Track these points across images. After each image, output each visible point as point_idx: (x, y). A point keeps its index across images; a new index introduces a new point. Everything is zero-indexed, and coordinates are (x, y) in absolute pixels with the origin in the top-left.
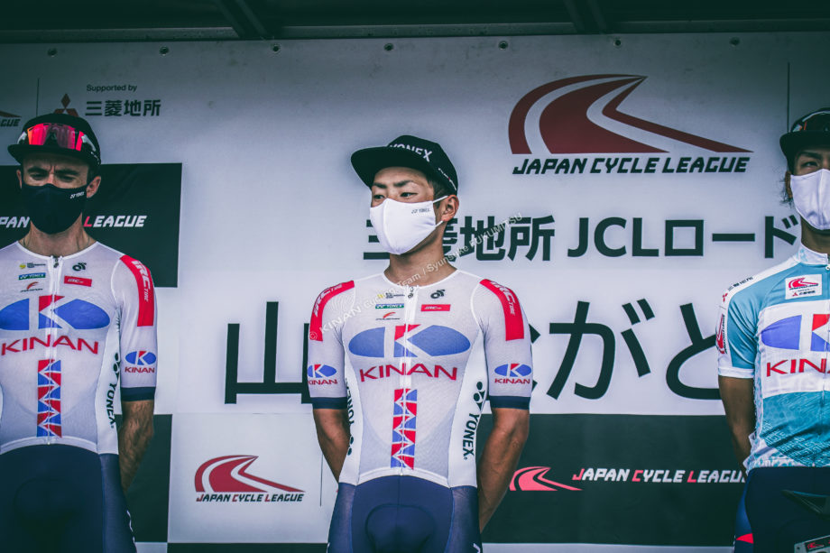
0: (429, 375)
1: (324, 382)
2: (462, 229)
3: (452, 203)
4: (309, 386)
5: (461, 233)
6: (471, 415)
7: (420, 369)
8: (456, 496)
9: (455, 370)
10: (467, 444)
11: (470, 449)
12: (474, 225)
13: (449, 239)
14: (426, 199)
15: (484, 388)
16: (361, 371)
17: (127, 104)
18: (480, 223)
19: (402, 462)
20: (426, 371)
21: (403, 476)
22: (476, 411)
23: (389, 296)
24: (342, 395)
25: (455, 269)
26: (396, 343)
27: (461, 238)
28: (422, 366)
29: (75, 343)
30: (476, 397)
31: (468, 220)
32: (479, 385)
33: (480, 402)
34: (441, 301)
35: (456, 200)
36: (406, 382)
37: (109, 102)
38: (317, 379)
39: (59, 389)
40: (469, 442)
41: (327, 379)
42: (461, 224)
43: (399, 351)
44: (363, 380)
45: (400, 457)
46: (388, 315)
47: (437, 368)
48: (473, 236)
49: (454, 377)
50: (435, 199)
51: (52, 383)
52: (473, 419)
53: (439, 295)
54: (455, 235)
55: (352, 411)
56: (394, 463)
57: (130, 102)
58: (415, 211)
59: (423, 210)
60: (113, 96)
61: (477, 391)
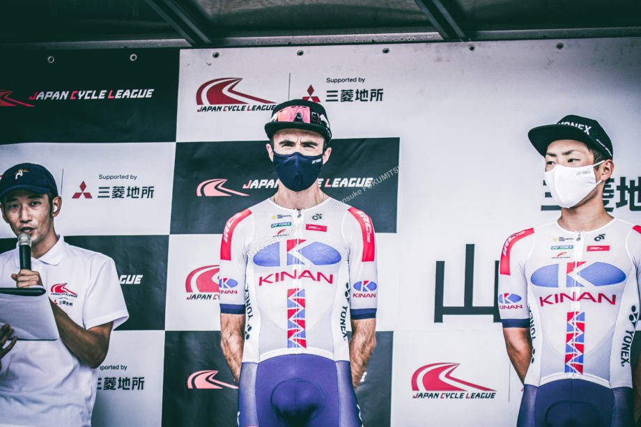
0: (594, 301)
1: (512, 307)
2: (618, 187)
3: (609, 166)
4: (500, 309)
5: (617, 189)
6: (627, 332)
7: (586, 296)
8: (616, 395)
9: (614, 297)
10: (624, 354)
11: (626, 358)
12: (628, 184)
13: (608, 194)
14: (587, 163)
15: (637, 310)
16: (541, 298)
17: (357, 92)
18: (632, 182)
19: (574, 368)
20: (592, 298)
21: (575, 380)
22: (631, 328)
23: (562, 239)
24: (526, 317)
25: (613, 218)
26: (567, 276)
27: (617, 194)
28: (589, 294)
29: (315, 276)
30: (631, 318)
31: (623, 180)
32: (634, 308)
33: (633, 321)
34: (602, 243)
35: (611, 163)
36: (576, 307)
37: (344, 91)
38: (507, 305)
39: (304, 310)
40: (626, 353)
41: (515, 304)
42: (617, 183)
43: (570, 282)
44: (542, 305)
45: (572, 365)
46: (561, 254)
47: (600, 295)
48: (626, 192)
49: (613, 302)
50: (594, 163)
51: (298, 306)
52: (629, 335)
53: (600, 238)
54: (612, 191)
55: (534, 329)
56: (567, 369)
57: (359, 91)
58: (579, 174)
59: (586, 172)
60: (347, 86)
61: (632, 313)
